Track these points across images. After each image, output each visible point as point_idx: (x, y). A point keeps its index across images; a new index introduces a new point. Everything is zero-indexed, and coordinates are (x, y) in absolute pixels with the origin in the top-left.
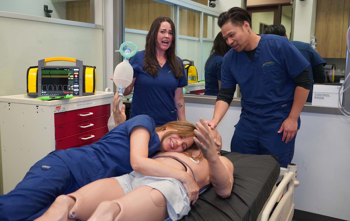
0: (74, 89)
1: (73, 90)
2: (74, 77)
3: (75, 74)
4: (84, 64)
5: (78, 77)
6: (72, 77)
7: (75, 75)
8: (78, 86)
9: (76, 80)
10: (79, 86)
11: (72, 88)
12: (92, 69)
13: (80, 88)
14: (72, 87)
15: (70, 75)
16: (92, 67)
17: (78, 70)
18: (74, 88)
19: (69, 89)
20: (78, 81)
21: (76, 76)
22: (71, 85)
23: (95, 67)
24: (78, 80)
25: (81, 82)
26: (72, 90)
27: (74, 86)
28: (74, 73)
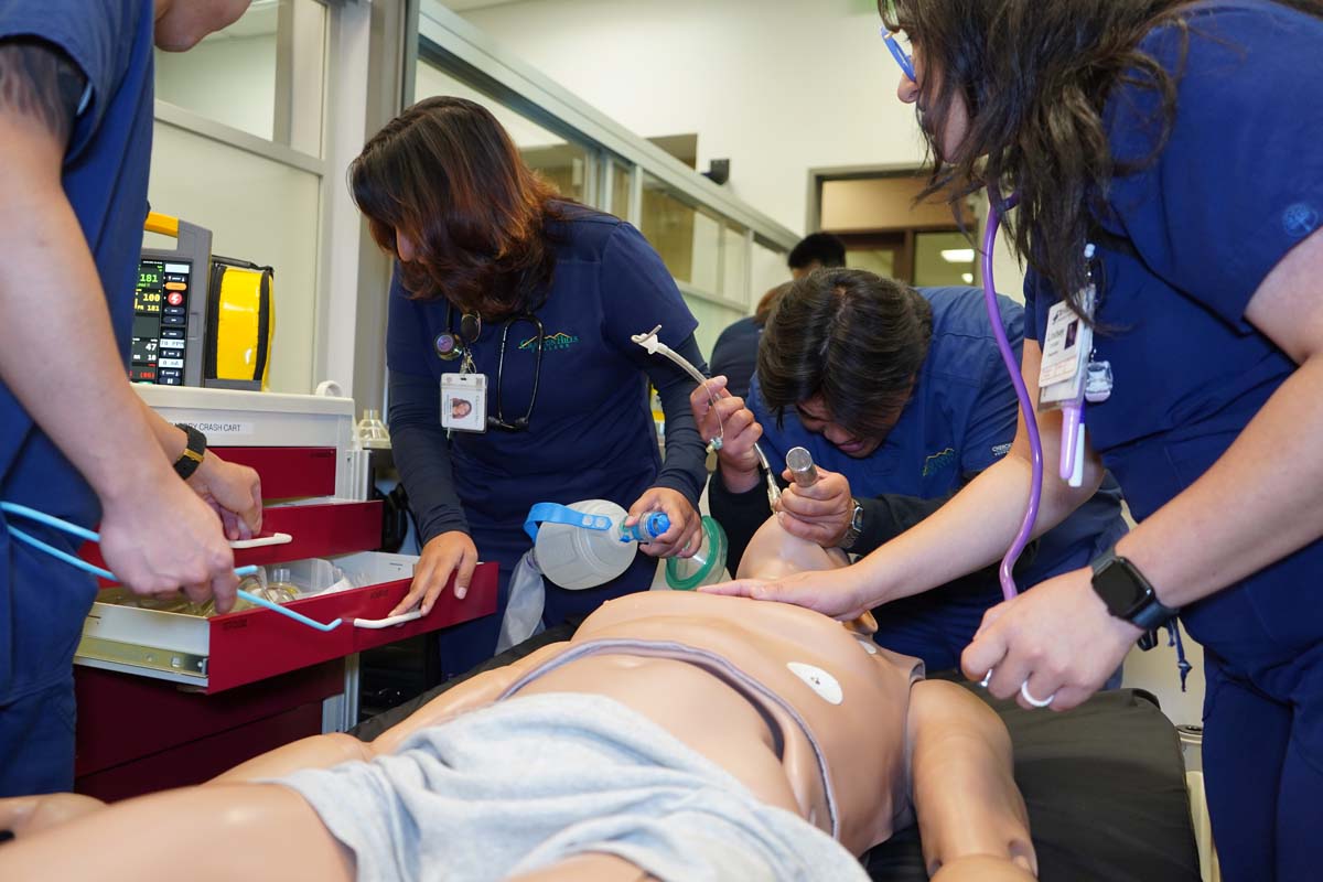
0: (160, 356)
1: (156, 362)
2: (165, 304)
3: (169, 286)
4: (218, 250)
5: (184, 304)
6: (154, 303)
7: (167, 293)
8: (179, 344)
9: (174, 315)
10: (185, 344)
11: (152, 353)
12: (257, 276)
13: (189, 354)
14: (148, 347)
15: (146, 290)
16: (253, 266)
17: (184, 269)
18: (160, 352)
19: (137, 357)
20: (182, 320)
21: (175, 299)
22: (147, 340)
23: (269, 270)
24: (185, 316)
25: (197, 326)
26: (152, 362)
27: (162, 346)
28: (166, 282)
